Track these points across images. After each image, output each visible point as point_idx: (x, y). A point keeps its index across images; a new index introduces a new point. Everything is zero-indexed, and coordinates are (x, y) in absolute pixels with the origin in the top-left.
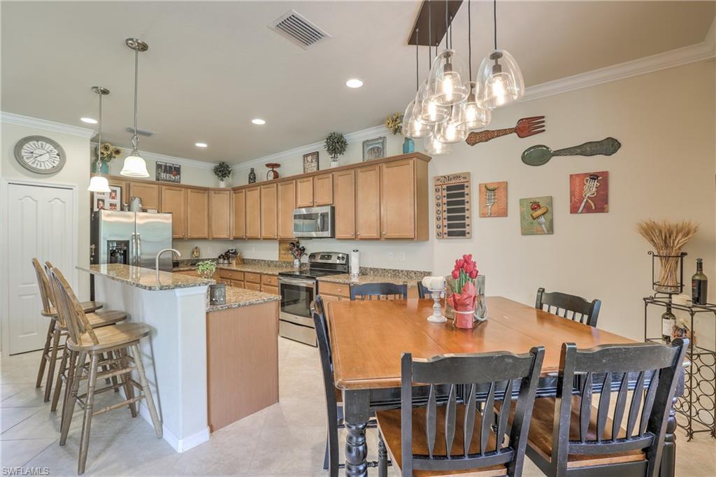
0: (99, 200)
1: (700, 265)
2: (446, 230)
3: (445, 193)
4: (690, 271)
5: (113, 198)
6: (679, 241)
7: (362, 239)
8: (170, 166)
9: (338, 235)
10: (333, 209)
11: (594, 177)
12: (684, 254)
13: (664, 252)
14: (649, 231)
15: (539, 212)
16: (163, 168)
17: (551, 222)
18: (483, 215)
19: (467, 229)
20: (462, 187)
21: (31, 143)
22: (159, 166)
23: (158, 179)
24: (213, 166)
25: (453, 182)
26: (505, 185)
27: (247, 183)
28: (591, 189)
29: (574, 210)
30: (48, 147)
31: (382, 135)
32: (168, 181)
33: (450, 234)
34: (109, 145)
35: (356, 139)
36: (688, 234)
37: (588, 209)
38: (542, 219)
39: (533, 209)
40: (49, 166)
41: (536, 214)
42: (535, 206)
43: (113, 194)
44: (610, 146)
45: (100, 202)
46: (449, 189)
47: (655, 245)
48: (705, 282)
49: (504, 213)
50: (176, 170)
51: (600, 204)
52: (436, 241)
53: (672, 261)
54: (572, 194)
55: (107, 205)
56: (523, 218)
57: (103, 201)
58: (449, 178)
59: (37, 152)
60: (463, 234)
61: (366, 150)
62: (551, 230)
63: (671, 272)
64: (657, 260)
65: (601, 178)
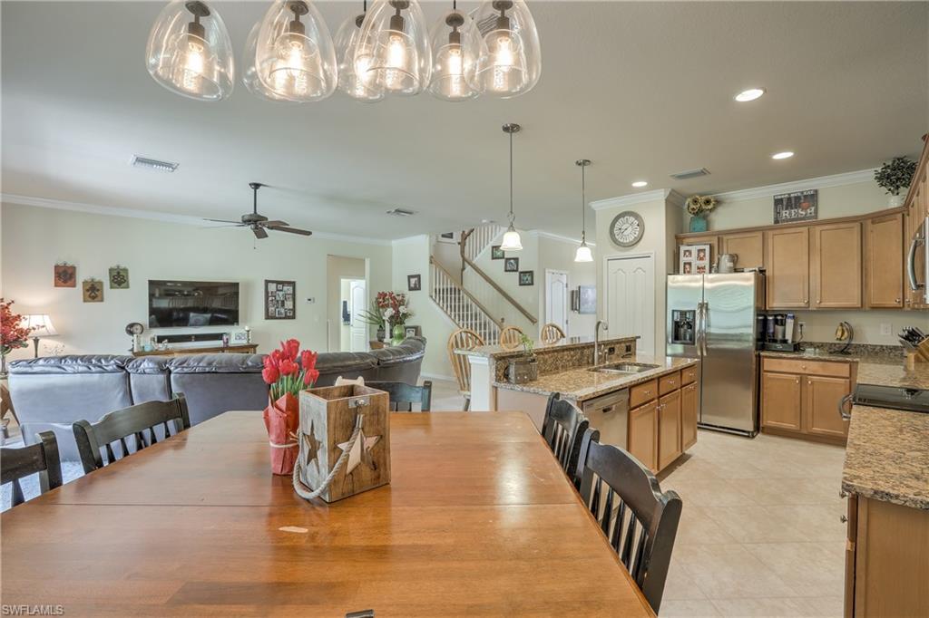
0: (685, 264)
5: (701, 259)
8: (795, 197)
16: (785, 203)
21: (620, 220)
22: (778, 202)
23: (776, 221)
30: (632, 219)
32: (793, 220)
34: (697, 197)
40: (631, 238)
43: (702, 254)
45: (687, 266)
50: (809, 200)
55: (694, 268)
57: (690, 264)
59: (624, 227)
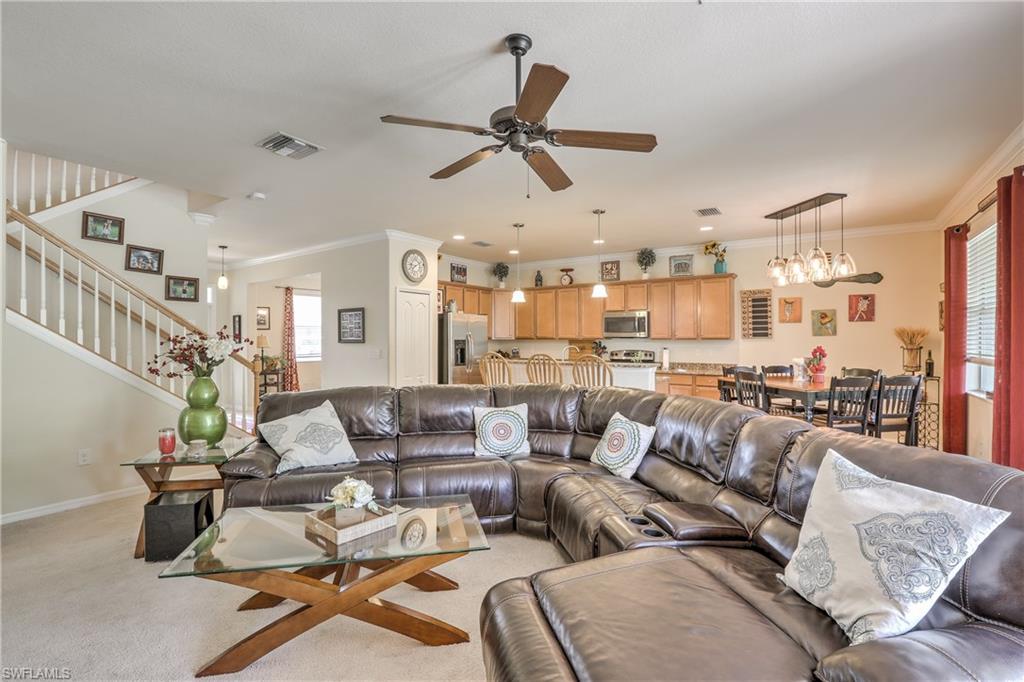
1: (930, 354)
2: (751, 332)
3: (751, 304)
4: (924, 357)
6: (919, 340)
7: (678, 339)
8: (460, 268)
9: (653, 335)
10: (649, 314)
11: (866, 297)
12: (921, 348)
13: (909, 347)
14: (901, 334)
15: (827, 320)
16: (455, 269)
17: (835, 327)
18: (782, 321)
19: (769, 332)
20: (766, 300)
22: (453, 268)
23: (452, 281)
24: (486, 265)
25: (757, 296)
26: (800, 300)
27: (533, 286)
28: (863, 305)
29: (851, 319)
30: (419, 258)
31: (690, 253)
32: (459, 282)
33: (755, 335)
35: (663, 255)
36: (923, 336)
37: (861, 319)
38: (828, 325)
39: (822, 318)
40: (419, 275)
41: (824, 321)
42: (824, 316)
44: (876, 278)
46: (754, 300)
47: (905, 343)
48: (933, 364)
49: (799, 320)
50: (462, 271)
51: (869, 315)
52: (741, 340)
53: (914, 352)
54: (850, 308)
56: (814, 324)
58: (754, 293)
60: (766, 335)
61: (673, 265)
62: (835, 333)
63: (914, 359)
64: (906, 351)
65: (870, 299)
